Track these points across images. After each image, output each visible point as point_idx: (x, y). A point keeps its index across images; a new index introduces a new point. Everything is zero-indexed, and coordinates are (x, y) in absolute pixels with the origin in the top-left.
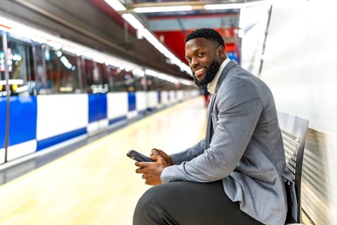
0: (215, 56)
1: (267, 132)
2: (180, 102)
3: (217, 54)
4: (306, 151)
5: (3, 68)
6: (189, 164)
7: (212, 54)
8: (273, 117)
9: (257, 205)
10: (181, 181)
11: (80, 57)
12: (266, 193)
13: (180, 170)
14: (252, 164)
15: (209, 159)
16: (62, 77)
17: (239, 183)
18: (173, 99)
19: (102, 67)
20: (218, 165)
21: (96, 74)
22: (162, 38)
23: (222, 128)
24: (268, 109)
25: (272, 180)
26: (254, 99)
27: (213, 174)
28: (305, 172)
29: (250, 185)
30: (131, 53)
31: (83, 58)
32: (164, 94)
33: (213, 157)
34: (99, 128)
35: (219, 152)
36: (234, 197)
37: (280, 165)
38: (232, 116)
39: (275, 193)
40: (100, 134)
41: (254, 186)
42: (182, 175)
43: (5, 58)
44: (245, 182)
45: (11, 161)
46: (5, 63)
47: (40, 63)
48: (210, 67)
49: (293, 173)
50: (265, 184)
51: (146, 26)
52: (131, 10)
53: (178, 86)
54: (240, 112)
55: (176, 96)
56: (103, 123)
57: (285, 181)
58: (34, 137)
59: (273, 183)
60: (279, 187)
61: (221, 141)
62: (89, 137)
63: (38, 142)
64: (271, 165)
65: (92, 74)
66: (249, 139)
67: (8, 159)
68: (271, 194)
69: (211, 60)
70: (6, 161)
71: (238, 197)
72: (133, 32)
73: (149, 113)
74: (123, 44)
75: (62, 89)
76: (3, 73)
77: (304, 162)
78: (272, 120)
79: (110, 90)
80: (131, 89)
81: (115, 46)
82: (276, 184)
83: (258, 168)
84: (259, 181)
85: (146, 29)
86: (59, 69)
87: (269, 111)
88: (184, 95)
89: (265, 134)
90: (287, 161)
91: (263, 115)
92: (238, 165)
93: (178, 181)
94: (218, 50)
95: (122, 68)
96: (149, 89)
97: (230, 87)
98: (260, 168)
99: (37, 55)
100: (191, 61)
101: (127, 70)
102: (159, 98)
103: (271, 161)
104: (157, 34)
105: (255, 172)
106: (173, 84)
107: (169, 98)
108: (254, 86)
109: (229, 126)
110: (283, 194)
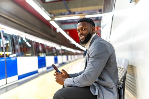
0: (90, 31)
1: (111, 66)
2: (76, 60)
3: (92, 30)
4: (127, 75)
5: (2, 46)
6: (75, 79)
7: (89, 30)
8: (114, 60)
9: (105, 97)
10: (72, 86)
11: (33, 42)
12: (109, 92)
13: (71, 81)
14: (103, 80)
15: (84, 77)
16: (27, 50)
17: (97, 88)
18: (73, 59)
19: (42, 45)
20: (88, 80)
21: (40, 48)
22: (68, 32)
23: (91, 64)
24: (112, 56)
25: (112, 87)
26: (106, 52)
27: (85, 84)
28: (127, 84)
29: (102, 89)
30: (55, 39)
31: (35, 41)
32: (69, 57)
33: (85, 76)
34: (43, 71)
35: (88, 74)
36: (95, 93)
37: (116, 81)
38: (95, 59)
39: (113, 93)
40: (43, 73)
41: (104, 89)
42: (72, 83)
43: (2, 42)
44: (100, 87)
45: (8, 83)
46: (3, 44)
47: (17, 43)
48: (87, 36)
49: (122, 84)
50: (109, 89)
51: (60, 27)
52: (53, 19)
53: (75, 53)
54: (99, 57)
55: (74, 58)
56: (44, 69)
57: (118, 87)
58: (16, 74)
59: (112, 89)
60: (115, 90)
61: (90, 69)
62: (39, 74)
63: (18, 76)
64: (111, 81)
65: (39, 48)
66: (102, 70)
67: (7, 83)
68: (111, 93)
69: (88, 33)
70: (6, 84)
71: (97, 93)
72: (55, 29)
73: (63, 64)
74: (51, 36)
75: (27, 55)
76: (2, 48)
77: (126, 79)
78: (113, 62)
79: (47, 55)
80: (55, 54)
81: (48, 36)
82: (113, 89)
83: (106, 82)
84: (106, 87)
85: (60, 28)
86: (25, 47)
87: (112, 57)
88: (78, 57)
89: (110, 68)
90: (119, 79)
91: (109, 59)
92: (97, 80)
93: (71, 86)
94: (92, 28)
95: (51, 46)
96: (63, 54)
97: (95, 46)
98: (107, 82)
99: (15, 40)
100: (79, 33)
101: (53, 47)
102: (67, 58)
103: (112, 79)
104: (66, 31)
105: (104, 84)
106: (73, 52)
107: (71, 58)
108: (106, 46)
109: (94, 63)
110: (116, 93)
